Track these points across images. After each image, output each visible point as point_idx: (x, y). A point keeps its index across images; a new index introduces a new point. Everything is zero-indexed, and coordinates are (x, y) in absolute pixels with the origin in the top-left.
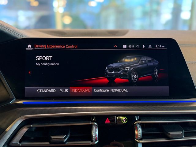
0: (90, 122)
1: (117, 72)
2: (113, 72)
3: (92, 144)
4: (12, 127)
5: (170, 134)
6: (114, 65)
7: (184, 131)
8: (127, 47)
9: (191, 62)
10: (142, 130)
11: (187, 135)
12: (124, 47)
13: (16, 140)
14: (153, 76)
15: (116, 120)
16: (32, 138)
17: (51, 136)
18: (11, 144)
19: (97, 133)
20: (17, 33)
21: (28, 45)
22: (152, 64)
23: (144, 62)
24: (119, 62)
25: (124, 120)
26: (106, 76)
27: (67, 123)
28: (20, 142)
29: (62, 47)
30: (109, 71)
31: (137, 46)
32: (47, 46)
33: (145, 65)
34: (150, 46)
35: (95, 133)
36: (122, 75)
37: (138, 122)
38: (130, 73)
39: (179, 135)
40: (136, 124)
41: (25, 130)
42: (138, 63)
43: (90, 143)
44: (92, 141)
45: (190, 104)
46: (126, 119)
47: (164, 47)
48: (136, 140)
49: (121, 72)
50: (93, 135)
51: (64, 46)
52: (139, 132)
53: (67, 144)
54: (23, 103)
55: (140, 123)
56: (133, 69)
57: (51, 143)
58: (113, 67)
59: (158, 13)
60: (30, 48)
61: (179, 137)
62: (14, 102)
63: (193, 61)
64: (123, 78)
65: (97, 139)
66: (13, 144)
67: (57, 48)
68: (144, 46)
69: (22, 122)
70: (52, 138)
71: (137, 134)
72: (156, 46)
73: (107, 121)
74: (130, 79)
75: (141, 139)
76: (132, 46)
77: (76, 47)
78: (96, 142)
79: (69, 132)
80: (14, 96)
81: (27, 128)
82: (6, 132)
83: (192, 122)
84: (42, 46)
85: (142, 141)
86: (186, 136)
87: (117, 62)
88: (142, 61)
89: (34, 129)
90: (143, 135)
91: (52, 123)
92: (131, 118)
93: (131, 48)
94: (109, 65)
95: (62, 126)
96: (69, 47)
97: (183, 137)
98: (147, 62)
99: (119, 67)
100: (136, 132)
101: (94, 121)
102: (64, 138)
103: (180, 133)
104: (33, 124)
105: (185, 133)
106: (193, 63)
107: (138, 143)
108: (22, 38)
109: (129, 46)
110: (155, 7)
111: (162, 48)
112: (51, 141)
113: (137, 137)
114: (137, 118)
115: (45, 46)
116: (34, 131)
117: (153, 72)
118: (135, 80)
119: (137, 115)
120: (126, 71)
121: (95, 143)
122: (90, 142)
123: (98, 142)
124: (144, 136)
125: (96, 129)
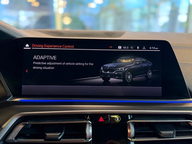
0: (84, 121)
1: (112, 72)
2: (108, 72)
3: (86, 142)
4: (8, 124)
5: (162, 133)
6: (109, 65)
7: (175, 131)
8: (122, 48)
9: (184, 64)
10: (135, 129)
11: (178, 134)
12: (119, 48)
13: (12, 137)
14: (146, 76)
15: (109, 119)
16: (28, 135)
17: (46, 133)
18: (7, 140)
19: (91, 131)
20: (15, 32)
21: (26, 44)
22: (146, 65)
23: (138, 63)
24: (114, 63)
25: (118, 119)
26: (101, 76)
27: (62, 120)
28: (16, 138)
29: (59, 47)
30: (104, 71)
31: (131, 48)
32: (44, 46)
33: (139, 66)
34: (144, 48)
35: (89, 131)
36: (117, 75)
37: (131, 121)
38: (124, 73)
39: (170, 134)
40: (129, 123)
41: (20, 127)
42: (132, 64)
43: (84, 141)
44: (86, 139)
45: (182, 105)
46: (119, 117)
47: (157, 48)
48: (128, 138)
49: (115, 72)
50: (87, 132)
51: (61, 46)
52: (131, 131)
53: (62, 141)
54: (20, 100)
55: (133, 122)
56: (127, 69)
57: (45, 140)
58: (108, 67)
59: (156, 16)
60: (27, 47)
61: (170, 137)
62: (10, 99)
63: (186, 63)
64: (117, 78)
65: (91, 137)
66: (9, 140)
67: (54, 48)
68: (138, 48)
69: (18, 119)
70: (47, 135)
71: (130, 133)
72: (150, 48)
73: (101, 119)
74: (124, 79)
75: (134, 138)
76: (127, 48)
77: (72, 47)
78: (90, 140)
79: (64, 129)
80: (11, 94)
81: (23, 125)
82: (2, 128)
83: (183, 122)
84: (39, 46)
85: (135, 140)
86: (177, 136)
87: (112, 63)
88: (136, 62)
89: (30, 126)
90: (136, 133)
91: (47, 121)
92: (124, 117)
93: (126, 49)
94: (104, 65)
95: (57, 124)
96: (66, 47)
97: (175, 136)
98: (141, 63)
99: (114, 67)
100: (129, 131)
101: (88, 120)
102: (59, 135)
103: (172, 132)
104: (29, 121)
105: (176, 132)
106: (186, 65)
107: (130, 141)
108: (20, 37)
109: (124, 48)
110: (153, 9)
111: (156, 50)
112: (46, 138)
113: (130, 135)
114: (130, 117)
115: (42, 46)
116: (30, 128)
117: (146, 73)
118: (129, 80)
119: (130, 114)
120: (120, 71)
121: (88, 141)
122: (83, 139)
123: (92, 140)
124: (137, 135)
125: (90, 127)
